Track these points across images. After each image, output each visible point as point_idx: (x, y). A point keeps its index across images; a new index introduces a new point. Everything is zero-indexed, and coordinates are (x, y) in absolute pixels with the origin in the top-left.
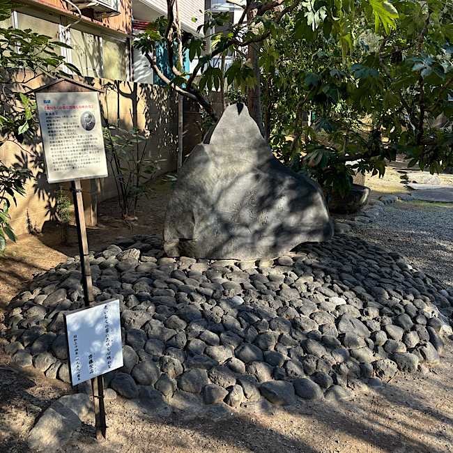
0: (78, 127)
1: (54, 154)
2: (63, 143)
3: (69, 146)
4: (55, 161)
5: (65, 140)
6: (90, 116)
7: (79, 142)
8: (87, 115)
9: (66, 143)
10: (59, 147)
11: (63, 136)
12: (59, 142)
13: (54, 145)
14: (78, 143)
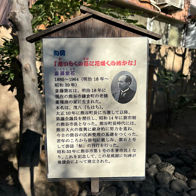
0: (106, 96)
1: (61, 138)
2: (78, 121)
3: (87, 126)
4: (62, 149)
5: (82, 116)
6: (129, 79)
7: (104, 121)
8: (123, 77)
9: (82, 121)
10: (70, 127)
11: (80, 110)
12: (71, 119)
13: (63, 124)
14: (101, 123)
